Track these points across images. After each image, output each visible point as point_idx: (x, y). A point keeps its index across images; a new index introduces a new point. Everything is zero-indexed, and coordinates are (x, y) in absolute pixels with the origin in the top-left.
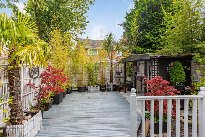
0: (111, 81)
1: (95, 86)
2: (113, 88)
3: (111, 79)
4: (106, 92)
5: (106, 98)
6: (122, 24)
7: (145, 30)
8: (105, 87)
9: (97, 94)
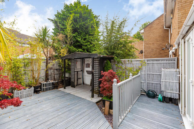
0: (47, 79)
1: (27, 89)
2: (49, 87)
3: (46, 78)
4: (41, 94)
5: (50, 99)
6: (52, 21)
7: (77, 33)
8: (40, 87)
9: (33, 98)
